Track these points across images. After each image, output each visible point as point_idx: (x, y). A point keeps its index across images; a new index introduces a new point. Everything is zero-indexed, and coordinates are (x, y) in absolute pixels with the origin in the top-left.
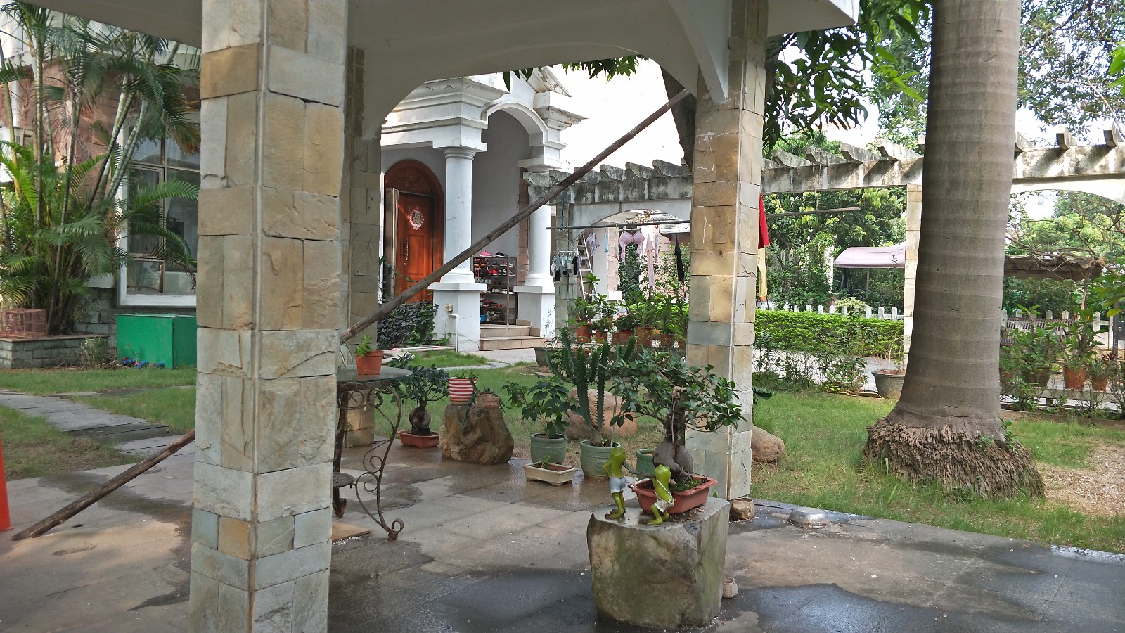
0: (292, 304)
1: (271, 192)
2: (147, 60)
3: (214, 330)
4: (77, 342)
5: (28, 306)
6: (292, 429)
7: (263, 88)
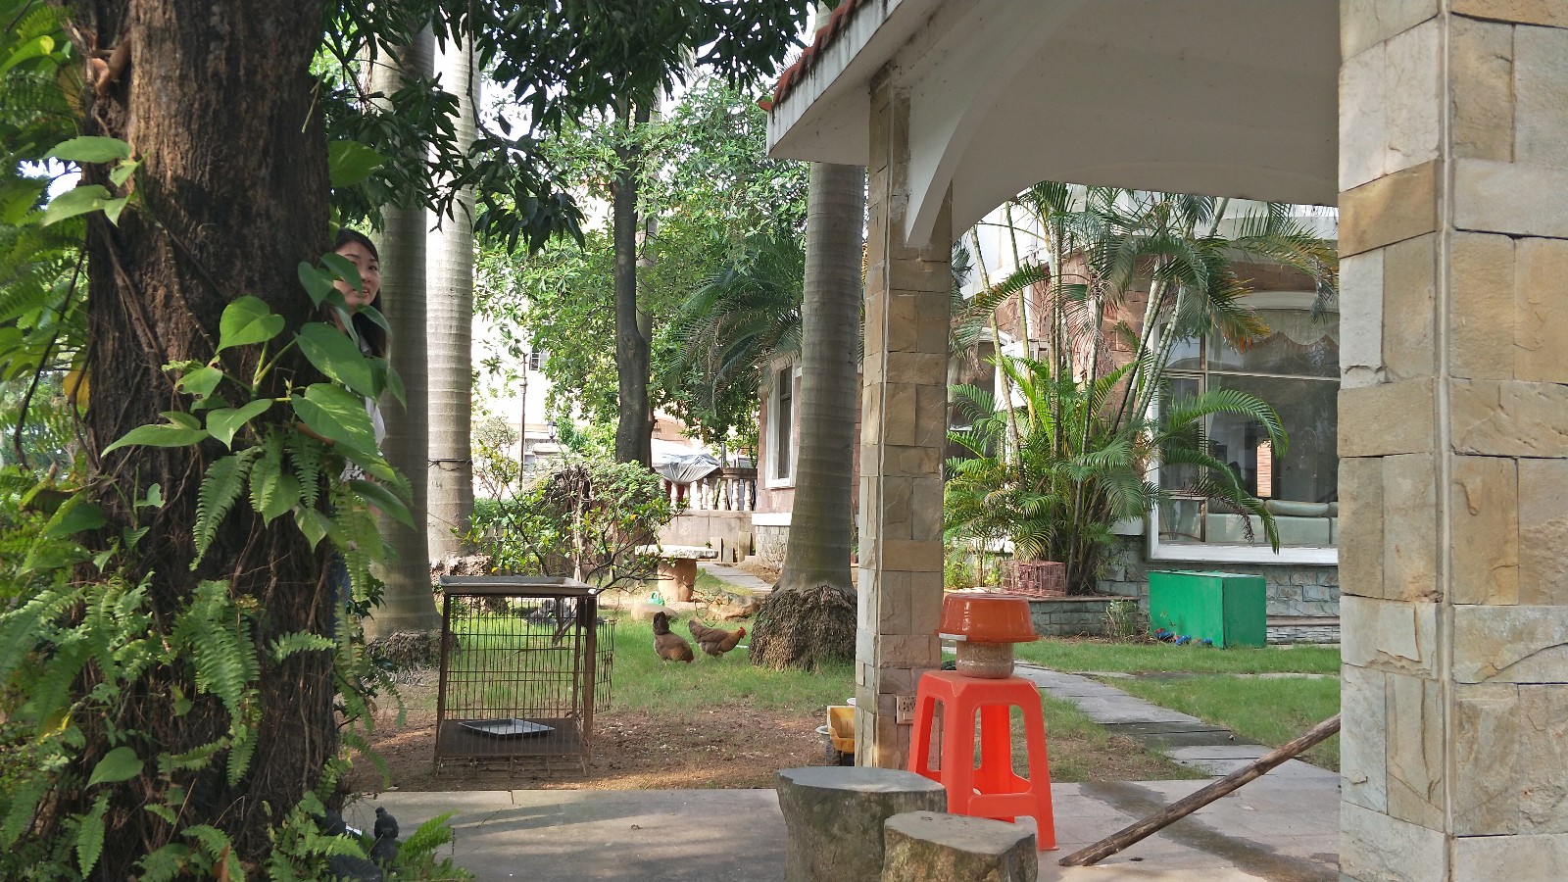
0: (1501, 562)
1: (1463, 384)
2: (1184, 235)
3: (1367, 601)
4: (1101, 605)
5: (1044, 558)
6: (1508, 769)
7: (1445, 225)
